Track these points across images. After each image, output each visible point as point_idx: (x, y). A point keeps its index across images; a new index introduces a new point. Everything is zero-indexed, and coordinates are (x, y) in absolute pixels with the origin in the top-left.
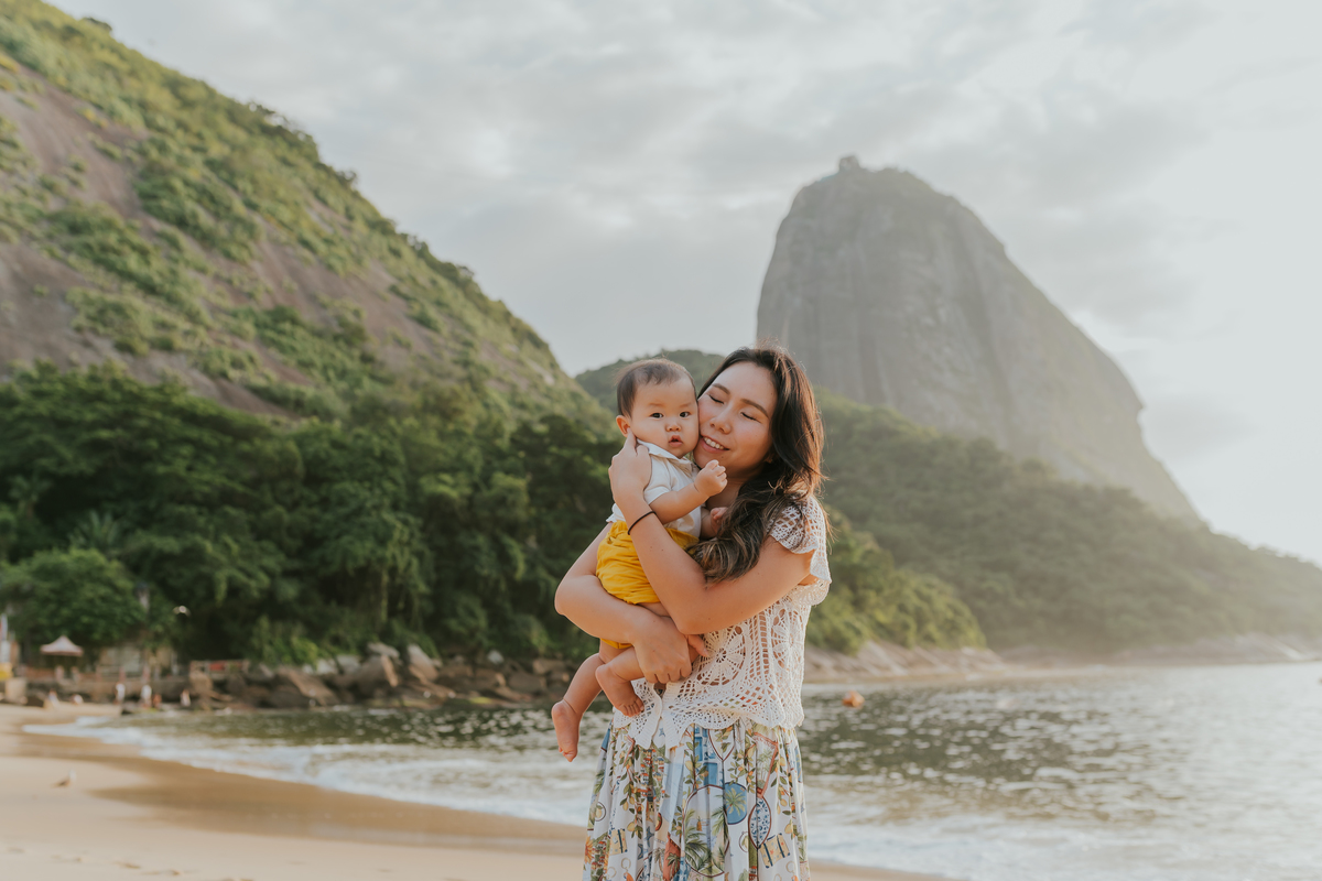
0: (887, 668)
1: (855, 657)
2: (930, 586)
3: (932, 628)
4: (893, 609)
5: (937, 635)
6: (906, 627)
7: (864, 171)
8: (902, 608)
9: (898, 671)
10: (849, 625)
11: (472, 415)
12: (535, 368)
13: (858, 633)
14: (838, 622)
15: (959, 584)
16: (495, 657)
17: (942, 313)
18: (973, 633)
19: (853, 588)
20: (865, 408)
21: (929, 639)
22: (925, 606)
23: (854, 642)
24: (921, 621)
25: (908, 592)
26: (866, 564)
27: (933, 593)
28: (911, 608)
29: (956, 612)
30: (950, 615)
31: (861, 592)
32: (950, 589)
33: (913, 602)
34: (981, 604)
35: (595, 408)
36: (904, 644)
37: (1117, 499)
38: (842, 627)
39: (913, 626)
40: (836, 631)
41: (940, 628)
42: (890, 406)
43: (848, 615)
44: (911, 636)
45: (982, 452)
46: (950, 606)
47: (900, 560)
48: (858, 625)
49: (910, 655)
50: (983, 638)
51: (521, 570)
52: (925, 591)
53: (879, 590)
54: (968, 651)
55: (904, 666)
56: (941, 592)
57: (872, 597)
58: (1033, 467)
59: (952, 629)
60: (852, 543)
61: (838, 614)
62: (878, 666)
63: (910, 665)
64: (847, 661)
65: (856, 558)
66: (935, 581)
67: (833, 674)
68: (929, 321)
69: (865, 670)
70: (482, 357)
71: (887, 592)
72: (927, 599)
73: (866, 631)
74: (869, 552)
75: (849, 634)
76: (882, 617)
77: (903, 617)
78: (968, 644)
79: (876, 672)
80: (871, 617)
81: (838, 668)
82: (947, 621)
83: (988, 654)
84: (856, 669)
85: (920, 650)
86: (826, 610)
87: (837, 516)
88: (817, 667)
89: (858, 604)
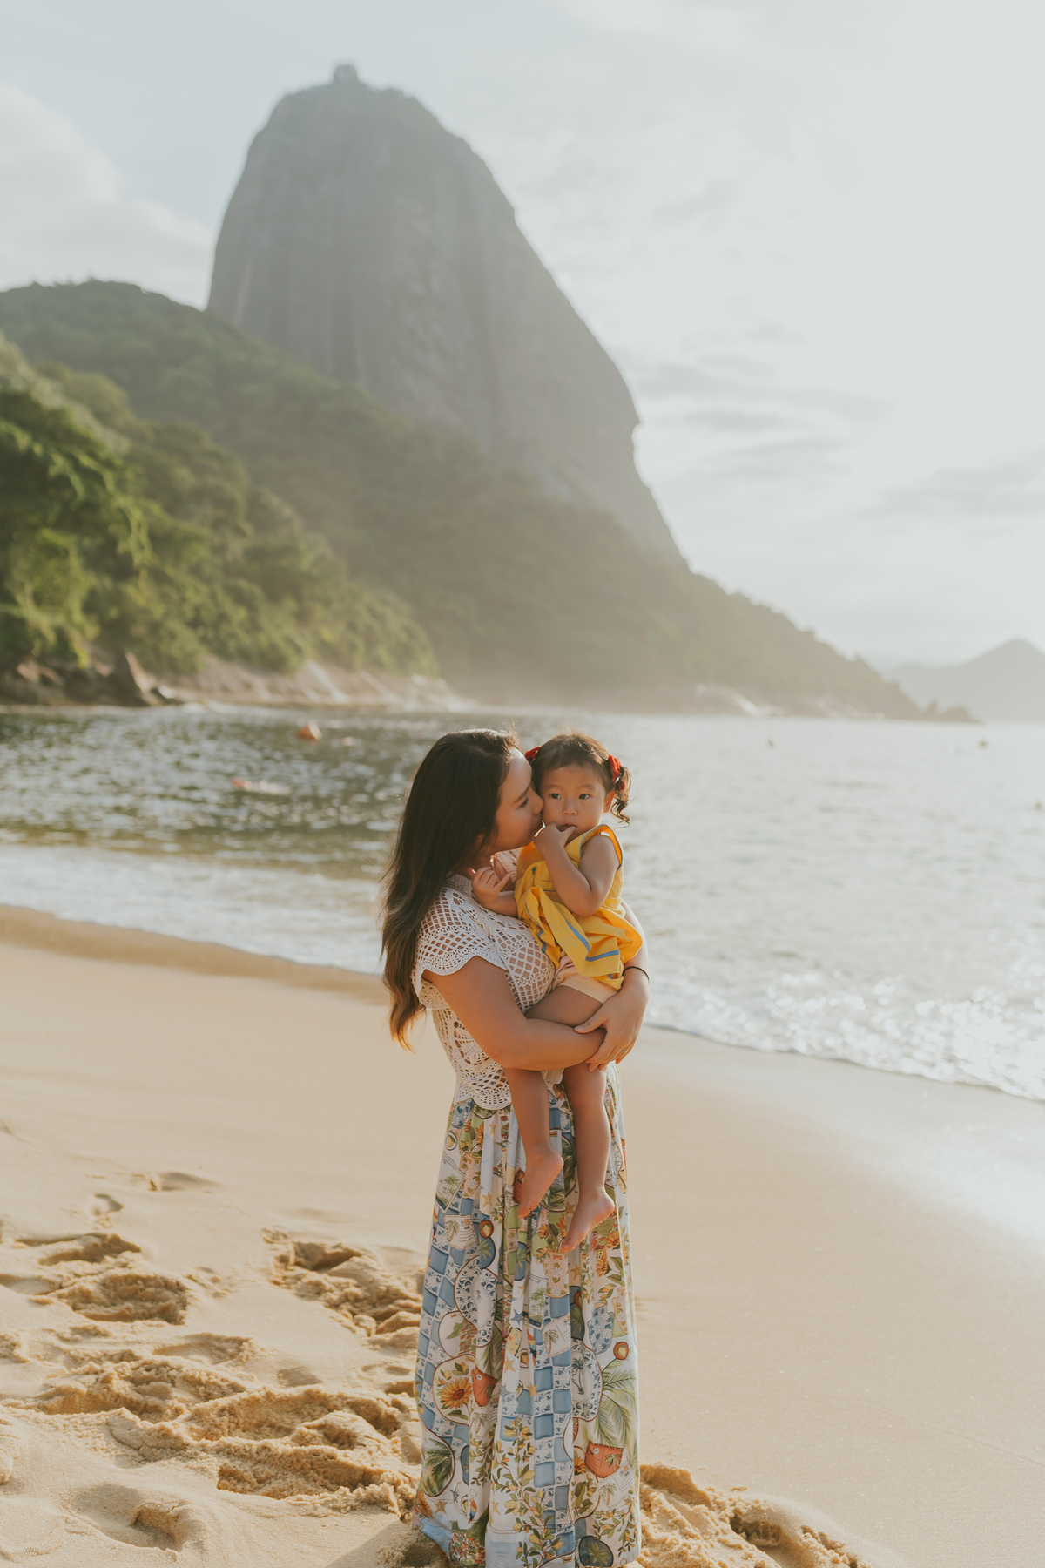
0: (326, 693)
1: (292, 678)
2: (386, 603)
3: (382, 652)
4: (341, 626)
5: (387, 659)
6: (353, 647)
7: (362, 88)
8: (352, 626)
9: (340, 698)
10: (290, 641)
13: (298, 650)
14: (277, 636)
15: (418, 602)
18: (428, 661)
19: (298, 598)
20: (334, 384)
21: (376, 665)
22: (377, 625)
23: (293, 660)
24: (371, 643)
25: (361, 608)
26: (317, 572)
27: (387, 611)
28: (361, 626)
29: (411, 635)
30: (404, 637)
31: (307, 604)
32: (406, 607)
33: (366, 619)
34: (440, 626)
36: (348, 667)
37: (601, 523)
38: (281, 644)
39: (362, 647)
40: (273, 646)
41: (390, 652)
42: (362, 386)
43: (290, 629)
44: (359, 658)
45: (460, 452)
46: (403, 627)
47: (354, 569)
48: (299, 641)
49: (354, 679)
50: (437, 667)
52: (380, 609)
53: (327, 603)
54: (419, 679)
55: (344, 692)
56: (396, 611)
57: (319, 611)
58: (516, 478)
59: (404, 657)
60: (302, 546)
61: (278, 626)
62: (318, 690)
63: (352, 690)
64: (282, 682)
65: (305, 563)
66: (391, 597)
67: (265, 696)
69: (303, 694)
71: (336, 605)
72: (380, 618)
73: (308, 649)
74: (322, 557)
75: (288, 651)
76: (328, 635)
77: (352, 636)
78: (419, 671)
79: (314, 698)
80: (316, 633)
81: (273, 690)
82: (400, 644)
83: (441, 684)
84: (293, 692)
85: (366, 677)
86: (263, 620)
87: (287, 511)
88: (248, 686)
89: (302, 617)
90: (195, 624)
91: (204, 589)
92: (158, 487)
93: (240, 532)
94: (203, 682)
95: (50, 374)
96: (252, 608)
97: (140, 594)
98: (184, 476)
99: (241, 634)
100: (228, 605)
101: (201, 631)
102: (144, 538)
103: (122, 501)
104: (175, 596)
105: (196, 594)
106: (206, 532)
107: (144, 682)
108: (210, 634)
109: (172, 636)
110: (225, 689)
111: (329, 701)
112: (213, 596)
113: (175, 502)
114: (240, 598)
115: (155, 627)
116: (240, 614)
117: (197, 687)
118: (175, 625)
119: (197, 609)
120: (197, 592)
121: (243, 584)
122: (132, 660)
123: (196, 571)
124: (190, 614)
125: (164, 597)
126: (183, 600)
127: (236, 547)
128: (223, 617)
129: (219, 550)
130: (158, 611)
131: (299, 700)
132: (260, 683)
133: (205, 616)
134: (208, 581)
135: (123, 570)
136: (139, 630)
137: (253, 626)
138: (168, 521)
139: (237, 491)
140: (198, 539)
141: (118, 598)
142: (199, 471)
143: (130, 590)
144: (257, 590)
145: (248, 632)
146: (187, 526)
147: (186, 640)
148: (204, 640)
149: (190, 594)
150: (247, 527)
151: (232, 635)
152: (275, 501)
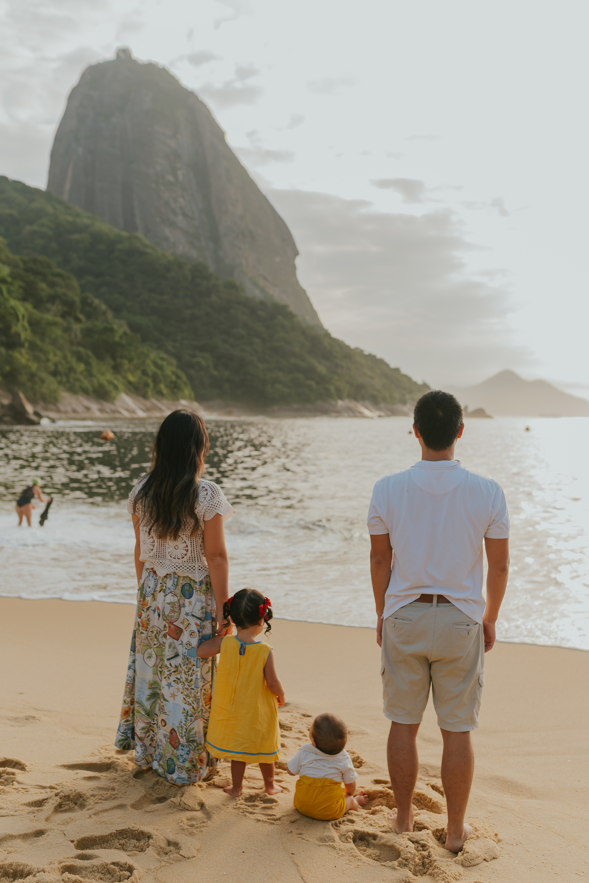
0: (133, 412)
1: (113, 403)
2: (162, 359)
3: (162, 386)
4: (139, 373)
5: (165, 391)
6: (147, 385)
7: (134, 62)
8: (144, 373)
9: (141, 414)
10: (110, 382)
13: (116, 387)
14: (103, 380)
15: (178, 358)
17: (180, 173)
18: (187, 391)
19: (114, 357)
20: (125, 234)
21: (160, 394)
22: (159, 372)
23: (113, 393)
24: (156, 380)
25: (148, 362)
26: (124, 342)
27: (164, 364)
28: (150, 373)
29: (178, 377)
30: (174, 378)
31: (119, 360)
32: (174, 361)
33: (152, 369)
34: (192, 372)
36: (145, 396)
37: (281, 310)
38: (106, 383)
39: (151, 385)
40: (101, 386)
41: (167, 386)
42: (140, 234)
43: (109, 376)
44: (150, 392)
45: (199, 272)
46: (173, 373)
47: (144, 340)
48: (116, 382)
49: (148, 403)
50: (193, 395)
52: (160, 362)
53: (130, 360)
54: (183, 402)
55: (143, 411)
56: (170, 364)
57: (126, 364)
58: (232, 286)
59: (175, 389)
60: (115, 327)
61: (103, 374)
62: (128, 410)
63: (148, 410)
64: (108, 406)
65: (117, 339)
66: (165, 356)
67: (98, 414)
68: (170, 178)
69: (119, 412)
71: (136, 361)
72: (160, 368)
73: (121, 386)
74: (125, 334)
75: (110, 388)
76: (131, 378)
77: (145, 378)
78: (184, 398)
79: (126, 414)
80: (125, 377)
81: (102, 410)
82: (172, 382)
83: (195, 404)
84: (114, 412)
85: (154, 401)
86: (95, 371)
87: (104, 307)
88: (88, 409)
89: (116, 369)
90: (55, 373)
91: (59, 353)
92: (29, 294)
93: (78, 320)
94: (62, 408)
96: (88, 364)
97: (22, 357)
98: (43, 288)
99: (82, 378)
100: (73, 362)
101: (59, 378)
102: (26, 324)
103: (13, 302)
104: (42, 357)
105: (54, 357)
106: (59, 320)
107: (30, 408)
108: (64, 379)
109: (43, 381)
110: (75, 411)
111: (134, 416)
112: (65, 358)
113: (38, 303)
114: (80, 358)
115: (32, 376)
116: (81, 367)
117: (58, 411)
118: (44, 375)
119: (56, 365)
120: (55, 355)
121: (82, 350)
122: (22, 395)
123: (54, 342)
124: (52, 368)
125: (36, 359)
126: (48, 360)
127: (77, 327)
128: (71, 369)
129: (67, 330)
130: (34, 366)
131: (117, 415)
132: (94, 406)
133: (60, 368)
134: (61, 348)
135: (13, 343)
136: (23, 378)
137: (89, 374)
138: (37, 314)
139: (75, 296)
140: (55, 324)
141: (10, 360)
142: (52, 285)
143: (16, 354)
144: (90, 353)
145: (85, 378)
146: (48, 317)
147: (52, 383)
148: (60, 383)
149: (51, 356)
150: (82, 317)
151: (78, 380)
152: (97, 301)
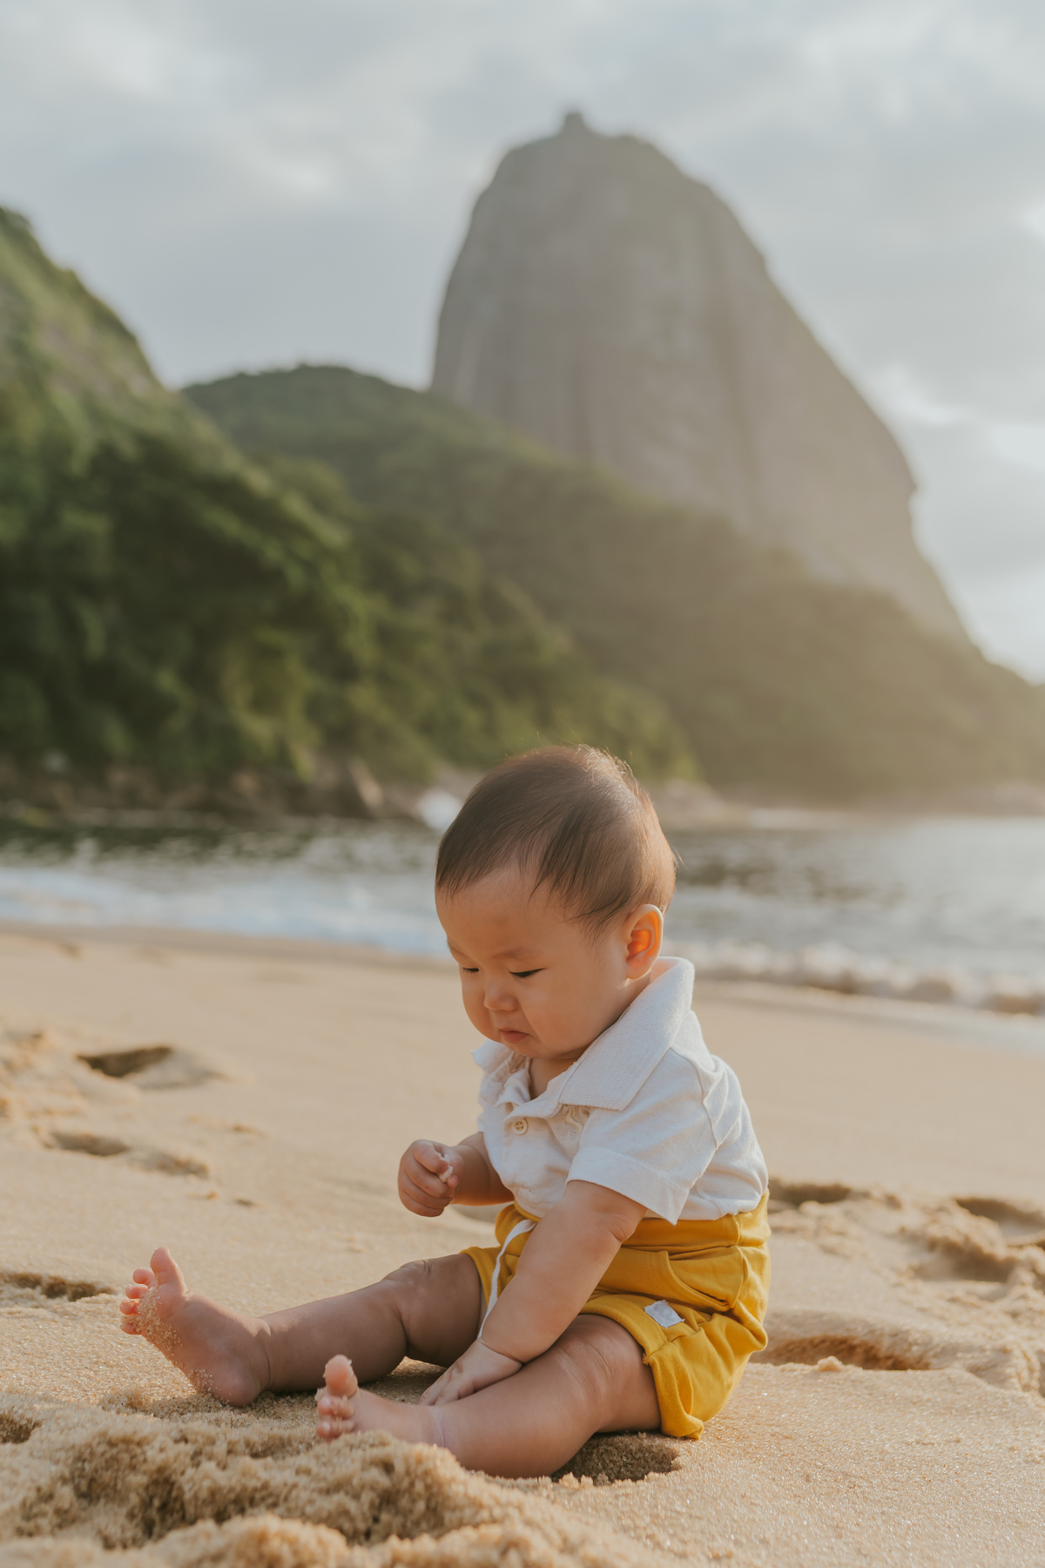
7: (592, 134)
11: (29, 426)
12: (121, 366)
15: (673, 702)
16: (56, 762)
19: (540, 698)
20: (571, 457)
25: (609, 707)
26: (559, 670)
30: (659, 741)
31: (549, 704)
32: (661, 706)
34: (701, 730)
35: (204, 430)
37: (881, 606)
42: (602, 461)
45: (714, 533)
46: (660, 727)
47: (602, 666)
50: (699, 770)
51: (96, 643)
53: (571, 702)
54: (679, 786)
58: (779, 558)
60: (543, 639)
70: (45, 344)
74: (565, 653)
78: (678, 777)
83: (703, 790)
86: (500, 723)
87: (524, 601)
89: (543, 720)
90: (427, 728)
92: (381, 578)
93: (473, 628)
95: (260, 460)
96: (487, 709)
97: (364, 698)
98: (409, 567)
99: (477, 740)
100: (461, 707)
101: (434, 737)
105: (426, 697)
106: (433, 626)
107: (371, 792)
109: (400, 744)
112: (444, 698)
113: (400, 593)
114: (476, 700)
115: (381, 733)
116: (474, 717)
118: (401, 730)
119: (428, 711)
121: (477, 683)
122: (359, 772)
123: (428, 673)
125: (389, 700)
126: (413, 703)
127: (470, 642)
128: (455, 721)
129: (451, 645)
130: (384, 715)
133: (437, 719)
134: (439, 682)
135: (344, 671)
136: (365, 736)
137: (490, 729)
138: (394, 618)
139: (467, 580)
140: (426, 634)
141: (339, 704)
142: (423, 560)
143: (353, 694)
144: (493, 687)
145: (484, 737)
146: (415, 620)
147: (416, 747)
148: (435, 747)
149: (418, 695)
150: (481, 620)
151: (468, 741)
